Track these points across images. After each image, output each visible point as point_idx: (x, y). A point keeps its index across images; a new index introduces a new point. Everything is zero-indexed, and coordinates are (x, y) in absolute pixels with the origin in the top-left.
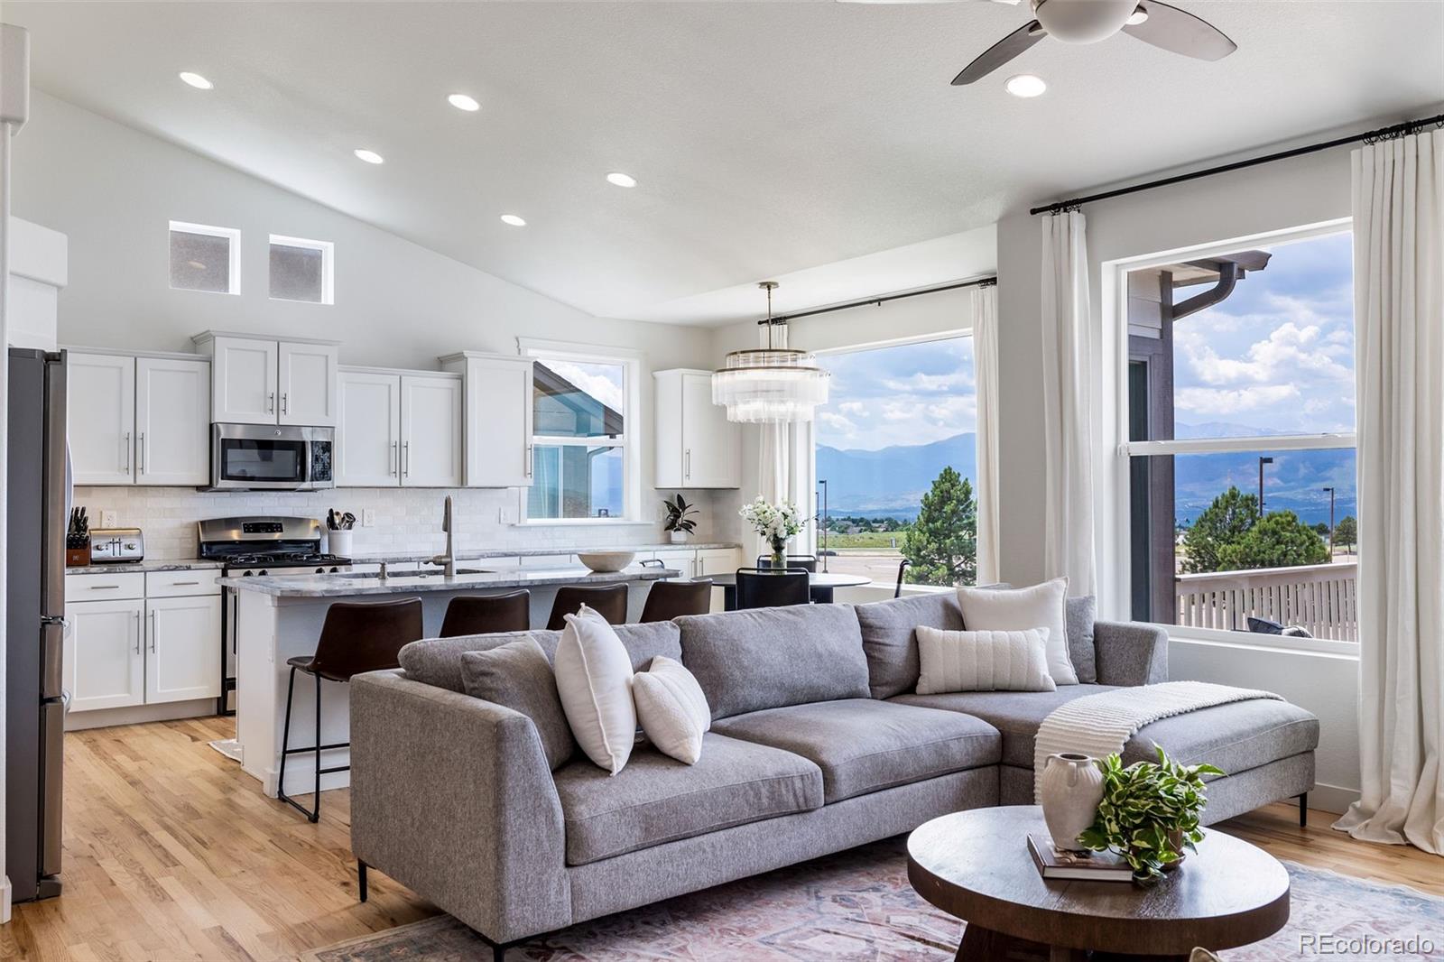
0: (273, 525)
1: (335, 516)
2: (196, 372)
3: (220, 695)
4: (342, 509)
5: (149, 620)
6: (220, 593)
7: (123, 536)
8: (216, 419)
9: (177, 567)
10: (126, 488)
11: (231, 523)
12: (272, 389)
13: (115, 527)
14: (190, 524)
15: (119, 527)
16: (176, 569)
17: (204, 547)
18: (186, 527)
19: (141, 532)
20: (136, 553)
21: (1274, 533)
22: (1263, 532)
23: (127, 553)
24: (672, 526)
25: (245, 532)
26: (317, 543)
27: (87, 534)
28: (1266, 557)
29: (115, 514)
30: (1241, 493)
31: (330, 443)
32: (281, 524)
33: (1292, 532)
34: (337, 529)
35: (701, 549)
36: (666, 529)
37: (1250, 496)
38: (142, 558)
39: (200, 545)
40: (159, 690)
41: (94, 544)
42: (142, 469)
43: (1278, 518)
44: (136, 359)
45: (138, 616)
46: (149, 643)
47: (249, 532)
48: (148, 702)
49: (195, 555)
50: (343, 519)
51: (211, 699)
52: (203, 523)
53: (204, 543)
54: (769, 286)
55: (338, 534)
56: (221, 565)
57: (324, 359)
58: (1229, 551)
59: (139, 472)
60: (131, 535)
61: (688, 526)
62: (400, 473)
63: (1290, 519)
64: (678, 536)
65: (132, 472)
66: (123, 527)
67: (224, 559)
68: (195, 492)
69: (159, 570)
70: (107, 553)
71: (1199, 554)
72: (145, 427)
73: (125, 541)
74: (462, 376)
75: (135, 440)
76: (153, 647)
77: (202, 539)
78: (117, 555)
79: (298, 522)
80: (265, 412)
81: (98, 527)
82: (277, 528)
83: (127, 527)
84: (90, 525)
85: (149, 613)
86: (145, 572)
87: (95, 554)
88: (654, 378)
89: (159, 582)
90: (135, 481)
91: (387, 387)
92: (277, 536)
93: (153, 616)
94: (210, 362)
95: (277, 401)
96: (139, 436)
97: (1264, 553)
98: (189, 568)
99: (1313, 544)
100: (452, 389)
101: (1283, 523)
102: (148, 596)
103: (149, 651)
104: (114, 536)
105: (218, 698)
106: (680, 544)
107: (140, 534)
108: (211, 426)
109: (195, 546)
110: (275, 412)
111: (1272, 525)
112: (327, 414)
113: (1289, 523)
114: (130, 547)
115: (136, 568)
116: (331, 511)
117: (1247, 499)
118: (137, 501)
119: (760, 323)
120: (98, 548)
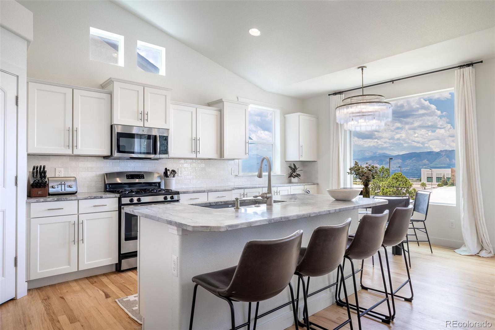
0: (140, 176)
1: (168, 171)
2: (104, 99)
3: (118, 262)
4: (170, 168)
5: (80, 226)
6: (118, 210)
7: (67, 181)
8: (115, 122)
9: (95, 197)
10: (69, 157)
11: (119, 174)
12: (141, 109)
13: (63, 176)
14: (100, 175)
15: (65, 176)
16: (95, 198)
17: (108, 186)
18: (98, 177)
19: (76, 178)
20: (73, 189)
21: (397, 178)
22: (393, 178)
23: (68, 190)
24: (291, 176)
25: (127, 179)
26: (159, 183)
27: (46, 180)
28: (395, 185)
29: (62, 170)
30: (385, 167)
31: (167, 136)
32: (143, 175)
33: (401, 178)
34: (168, 177)
35: (306, 185)
36: (289, 177)
37: (387, 168)
38: (76, 192)
39: (106, 185)
40: (86, 263)
41: (50, 185)
42: (77, 146)
43: (397, 174)
44: (73, 90)
45: (74, 224)
46: (80, 238)
47: (129, 178)
48: (80, 270)
49: (103, 190)
50: (171, 173)
51: (113, 264)
52: (106, 174)
53: (107, 184)
54: (362, 68)
55: (169, 179)
56: (118, 195)
57: (164, 97)
58: (384, 184)
59: (75, 148)
60: (70, 181)
61: (298, 175)
62: (196, 152)
63: (400, 174)
64: (294, 180)
65: (71, 148)
66: (67, 176)
67: (118, 192)
68: (103, 159)
69: (86, 199)
70: (58, 189)
71: (374, 184)
72: (78, 125)
73: (68, 184)
74: (221, 110)
75: (73, 131)
76: (83, 240)
77: (106, 182)
78: (63, 191)
79: (150, 174)
80: (138, 120)
81: (53, 176)
82: (142, 177)
83: (69, 176)
84: (48, 175)
85: (80, 222)
86: (78, 200)
87: (51, 190)
88: (285, 117)
89: (86, 205)
90: (73, 152)
91: (191, 112)
92: (142, 181)
93: (82, 223)
94: (111, 94)
95: (143, 116)
96: (75, 129)
97: (394, 184)
98: (101, 198)
99: (407, 181)
100: (217, 115)
101: (399, 176)
102: (79, 213)
103: (80, 242)
104: (61, 181)
105: (116, 264)
106: (296, 183)
107: (75, 180)
108: (112, 126)
109: (103, 186)
110: (143, 121)
111: (395, 176)
112: (166, 123)
113: (400, 176)
114: (70, 187)
115: (73, 197)
116: (166, 169)
117: (387, 169)
118: (74, 164)
119: (329, 95)
120: (53, 187)
